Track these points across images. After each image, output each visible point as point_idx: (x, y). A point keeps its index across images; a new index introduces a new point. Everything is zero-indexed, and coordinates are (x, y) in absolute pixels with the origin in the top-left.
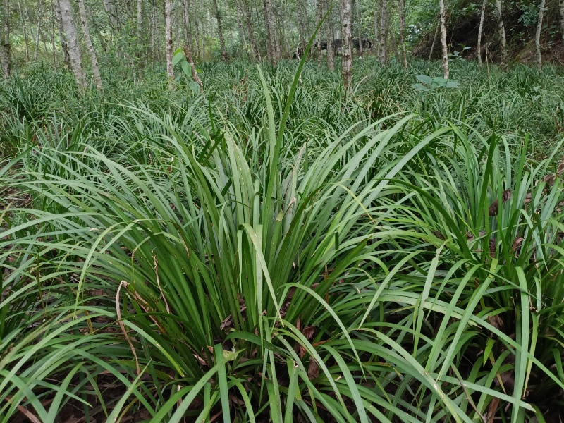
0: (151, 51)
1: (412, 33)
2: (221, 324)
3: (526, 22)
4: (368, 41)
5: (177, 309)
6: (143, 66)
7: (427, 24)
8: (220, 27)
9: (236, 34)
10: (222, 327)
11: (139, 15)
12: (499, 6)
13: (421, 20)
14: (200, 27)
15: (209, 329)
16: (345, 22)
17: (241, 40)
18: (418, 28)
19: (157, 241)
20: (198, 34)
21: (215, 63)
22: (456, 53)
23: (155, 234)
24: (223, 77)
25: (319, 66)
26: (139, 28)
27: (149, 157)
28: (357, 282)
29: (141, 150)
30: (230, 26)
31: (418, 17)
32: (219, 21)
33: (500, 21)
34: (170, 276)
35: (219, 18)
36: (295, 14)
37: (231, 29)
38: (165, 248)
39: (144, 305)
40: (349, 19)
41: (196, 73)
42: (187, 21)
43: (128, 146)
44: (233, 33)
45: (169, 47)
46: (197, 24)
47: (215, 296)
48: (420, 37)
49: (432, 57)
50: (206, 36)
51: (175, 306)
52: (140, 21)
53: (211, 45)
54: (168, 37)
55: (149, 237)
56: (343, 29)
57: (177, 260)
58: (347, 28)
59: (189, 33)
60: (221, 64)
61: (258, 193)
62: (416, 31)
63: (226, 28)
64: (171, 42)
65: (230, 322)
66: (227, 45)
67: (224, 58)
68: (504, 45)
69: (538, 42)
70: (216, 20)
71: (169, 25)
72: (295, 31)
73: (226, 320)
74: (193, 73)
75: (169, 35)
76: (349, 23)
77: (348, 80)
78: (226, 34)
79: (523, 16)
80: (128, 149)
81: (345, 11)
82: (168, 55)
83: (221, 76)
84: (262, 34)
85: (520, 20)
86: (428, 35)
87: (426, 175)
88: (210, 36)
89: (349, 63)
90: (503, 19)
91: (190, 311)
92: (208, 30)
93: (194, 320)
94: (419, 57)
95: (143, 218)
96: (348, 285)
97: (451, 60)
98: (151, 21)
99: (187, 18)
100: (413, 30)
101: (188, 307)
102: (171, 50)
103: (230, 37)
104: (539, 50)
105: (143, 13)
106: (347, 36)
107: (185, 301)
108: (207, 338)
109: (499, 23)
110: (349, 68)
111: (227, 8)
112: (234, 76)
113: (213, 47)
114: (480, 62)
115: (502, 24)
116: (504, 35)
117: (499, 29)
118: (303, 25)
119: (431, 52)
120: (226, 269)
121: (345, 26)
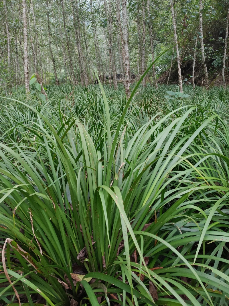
0: (16, 79)
1: (157, 71)
2: (77, 255)
3: (216, 65)
4: (134, 75)
5: (47, 250)
6: (11, 87)
7: (165, 66)
8: (55, 67)
9: (63, 71)
10: (78, 257)
11: (9, 59)
12: (204, 56)
13: (161, 64)
14: (43, 67)
15: (69, 261)
16: (126, 63)
17: (66, 74)
18: (160, 68)
19: (32, 200)
20: (42, 70)
21: (53, 86)
22: (186, 80)
23: (30, 195)
24: (58, 93)
25: (111, 87)
26: (9, 66)
27: (17, 138)
28: (176, 222)
29: (12, 134)
30: (60, 67)
31: (159, 62)
32: (54, 63)
33: (205, 64)
34: (42, 226)
35: (54, 61)
36: (95, 61)
37: (61, 68)
38: (38, 205)
39: (25, 255)
40: (128, 61)
41: (44, 89)
42: (36, 63)
43: (5, 132)
44: (61, 70)
45: (27, 76)
46: (41, 65)
47: (73, 236)
48: (161, 73)
49: (168, 83)
50: (46, 72)
51: (45, 247)
52: (9, 62)
53: (49, 76)
54: (26, 70)
55: (26, 198)
56: (125, 66)
57: (46, 213)
58: (127, 66)
59: (37, 70)
60: (56, 87)
61: (100, 160)
62: (160, 70)
63: (58, 68)
64: (28, 73)
65: (84, 254)
66: (58, 77)
67: (57, 83)
68: (207, 76)
69: (223, 75)
70: (52, 63)
71: (26, 64)
72: (95, 69)
73: (81, 253)
74: (42, 90)
75: (27, 69)
76: (128, 63)
77: (129, 94)
78: (58, 70)
79: (214, 62)
80: (5, 134)
81: (126, 57)
82: (26, 81)
83: (57, 92)
84: (78, 71)
85: (212, 64)
86: (165, 72)
87: (203, 146)
88: (48, 72)
89: (129, 85)
90: (206, 62)
91: (57, 250)
92: (48, 69)
93: (60, 255)
94: (161, 83)
95: (21, 183)
96: (170, 225)
97: (184, 83)
98: (15, 63)
99: (36, 62)
100: (158, 69)
101: (55, 247)
102: (28, 77)
103: (60, 73)
104: (224, 79)
105: (11, 58)
106: (127, 70)
107: (52, 242)
108: (68, 267)
109: (204, 65)
110: (129, 88)
111: (58, 57)
112: (64, 92)
113: (51, 78)
114: (194, 85)
115: (205, 65)
116: (207, 71)
117: (204, 68)
118: (100, 66)
119: (168, 81)
120: (83, 218)
121: (126, 65)
